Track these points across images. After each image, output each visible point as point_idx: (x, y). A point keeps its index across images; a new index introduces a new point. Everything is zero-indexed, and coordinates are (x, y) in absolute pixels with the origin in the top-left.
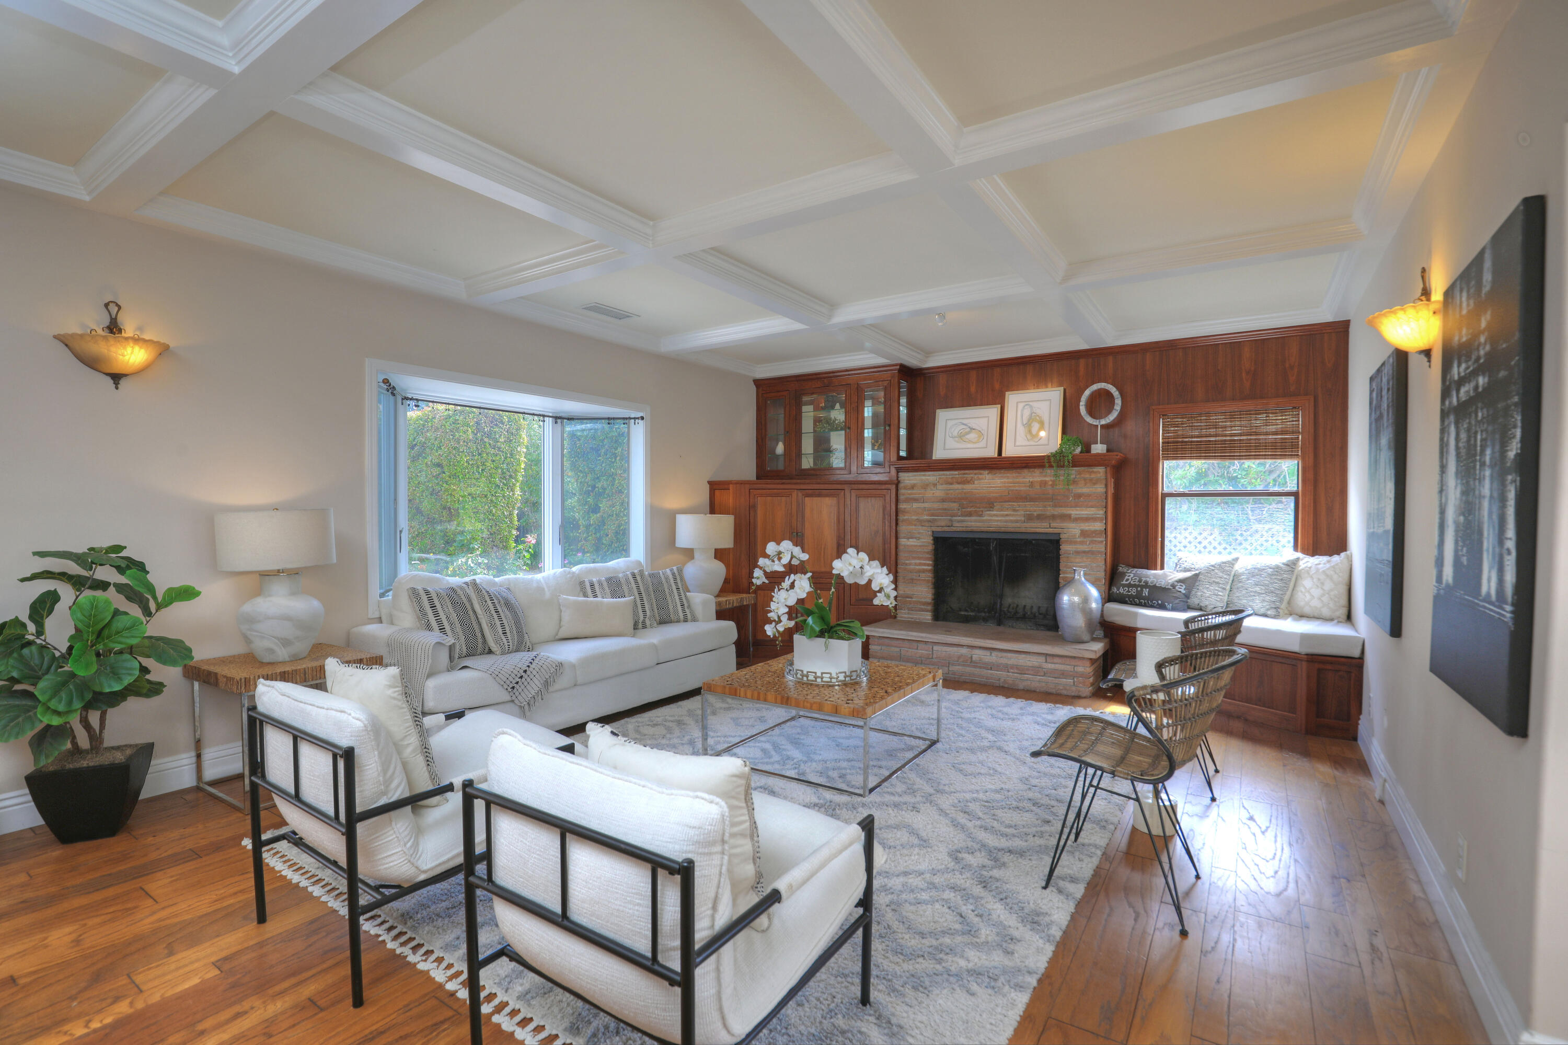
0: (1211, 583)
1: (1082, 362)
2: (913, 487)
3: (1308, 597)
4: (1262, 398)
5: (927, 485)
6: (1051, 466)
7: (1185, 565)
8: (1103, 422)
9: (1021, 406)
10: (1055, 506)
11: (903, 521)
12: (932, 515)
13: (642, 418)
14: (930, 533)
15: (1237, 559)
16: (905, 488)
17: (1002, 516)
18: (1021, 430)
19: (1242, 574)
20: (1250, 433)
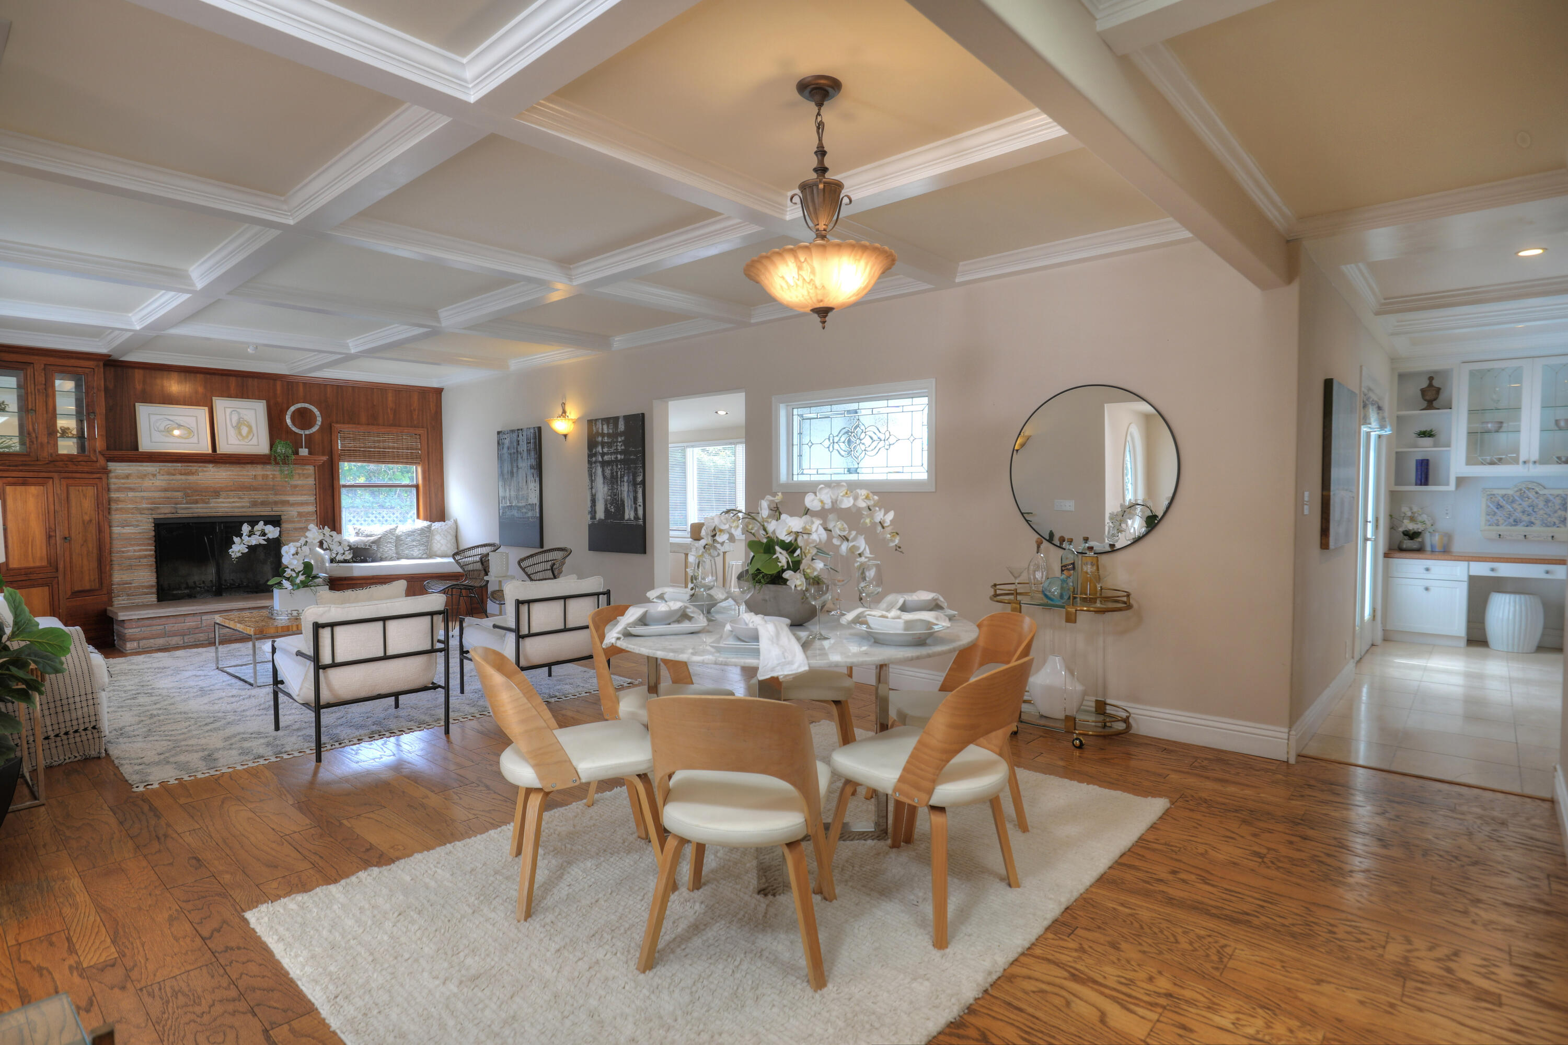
0: (388, 543)
2: (127, 477)
3: (439, 545)
4: (400, 426)
5: (145, 475)
6: (277, 463)
7: (366, 533)
8: (307, 432)
9: (228, 411)
10: (276, 494)
11: (117, 510)
12: (152, 504)
14: (151, 520)
15: (397, 527)
17: (230, 503)
18: (232, 432)
19: (401, 535)
20: (394, 448)
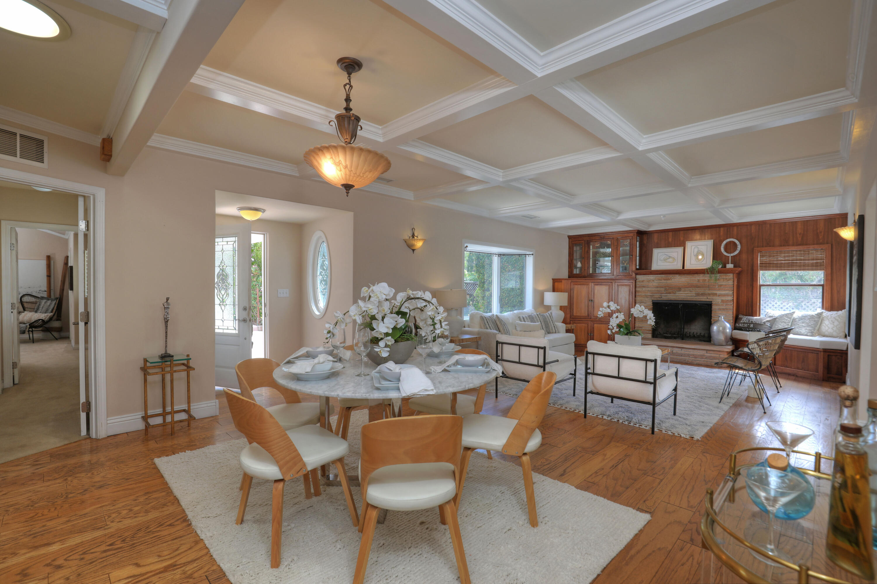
0: (782, 322)
1: (722, 229)
2: (643, 281)
3: (827, 328)
4: (806, 245)
5: (650, 281)
6: (708, 273)
7: (770, 315)
8: (732, 255)
9: (693, 247)
10: (709, 290)
11: (638, 295)
12: (652, 293)
13: (533, 254)
14: (651, 301)
15: (794, 312)
16: (639, 282)
17: (685, 294)
18: (693, 258)
19: (797, 318)
20: (801, 260)
